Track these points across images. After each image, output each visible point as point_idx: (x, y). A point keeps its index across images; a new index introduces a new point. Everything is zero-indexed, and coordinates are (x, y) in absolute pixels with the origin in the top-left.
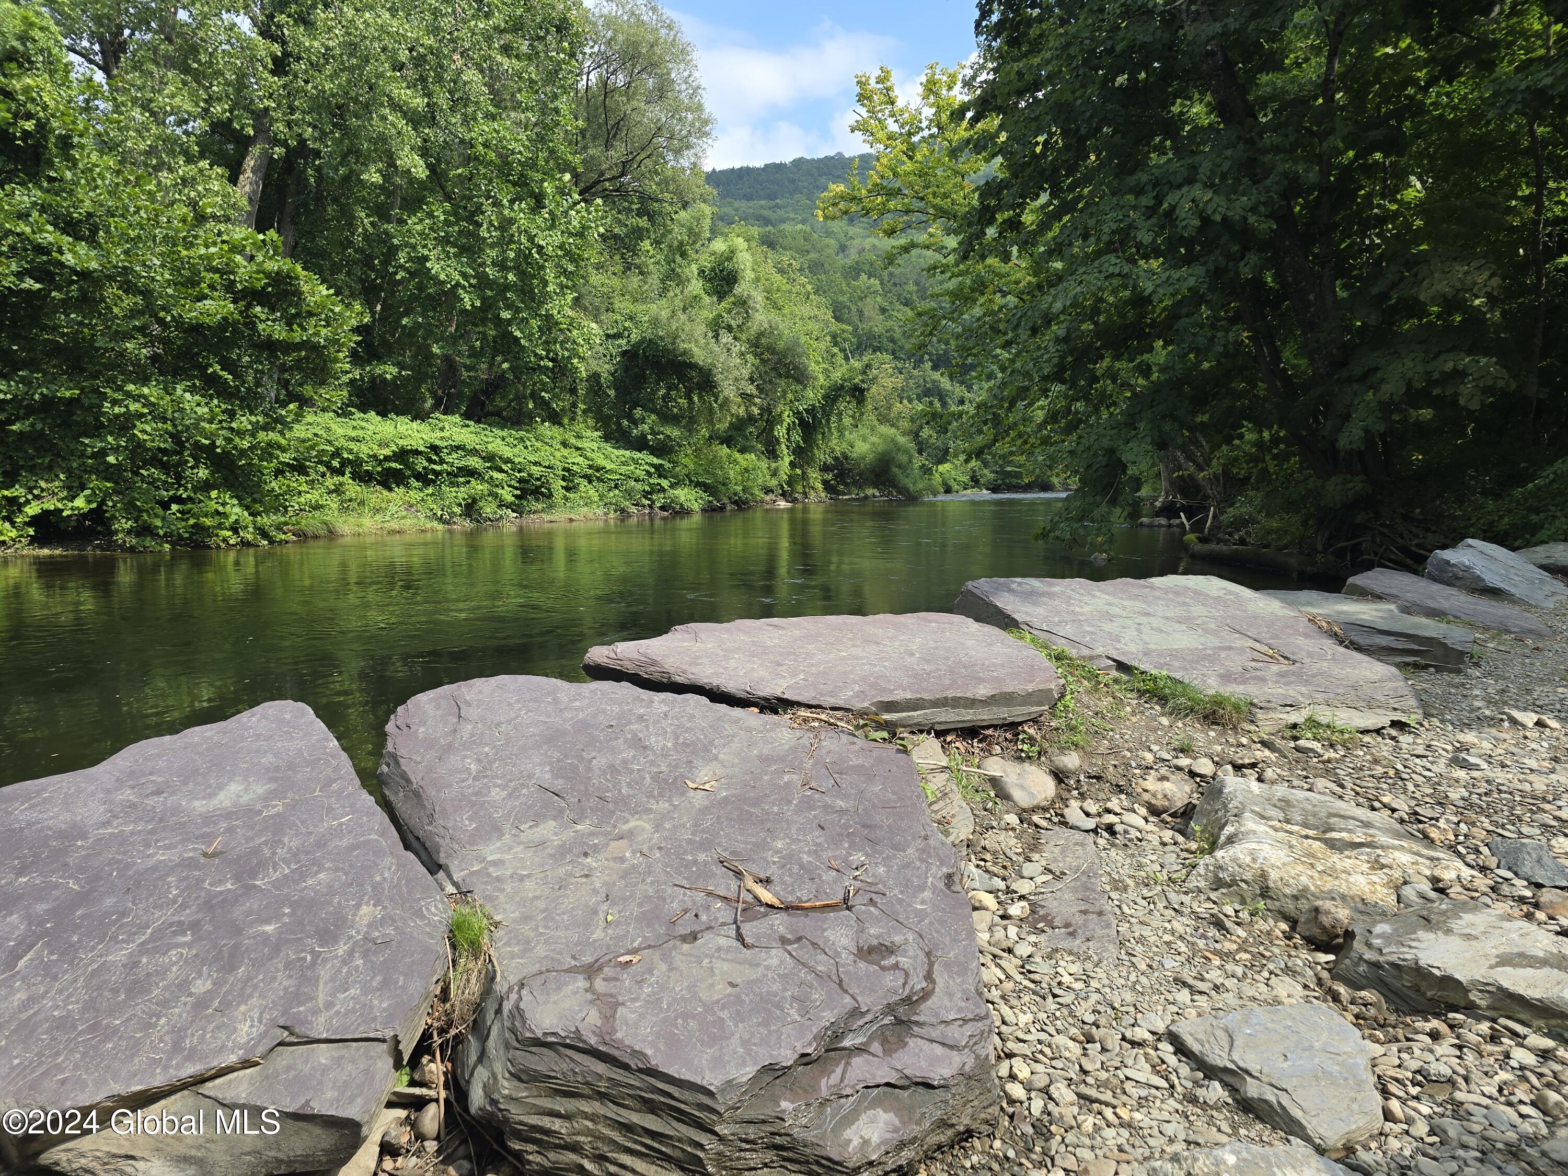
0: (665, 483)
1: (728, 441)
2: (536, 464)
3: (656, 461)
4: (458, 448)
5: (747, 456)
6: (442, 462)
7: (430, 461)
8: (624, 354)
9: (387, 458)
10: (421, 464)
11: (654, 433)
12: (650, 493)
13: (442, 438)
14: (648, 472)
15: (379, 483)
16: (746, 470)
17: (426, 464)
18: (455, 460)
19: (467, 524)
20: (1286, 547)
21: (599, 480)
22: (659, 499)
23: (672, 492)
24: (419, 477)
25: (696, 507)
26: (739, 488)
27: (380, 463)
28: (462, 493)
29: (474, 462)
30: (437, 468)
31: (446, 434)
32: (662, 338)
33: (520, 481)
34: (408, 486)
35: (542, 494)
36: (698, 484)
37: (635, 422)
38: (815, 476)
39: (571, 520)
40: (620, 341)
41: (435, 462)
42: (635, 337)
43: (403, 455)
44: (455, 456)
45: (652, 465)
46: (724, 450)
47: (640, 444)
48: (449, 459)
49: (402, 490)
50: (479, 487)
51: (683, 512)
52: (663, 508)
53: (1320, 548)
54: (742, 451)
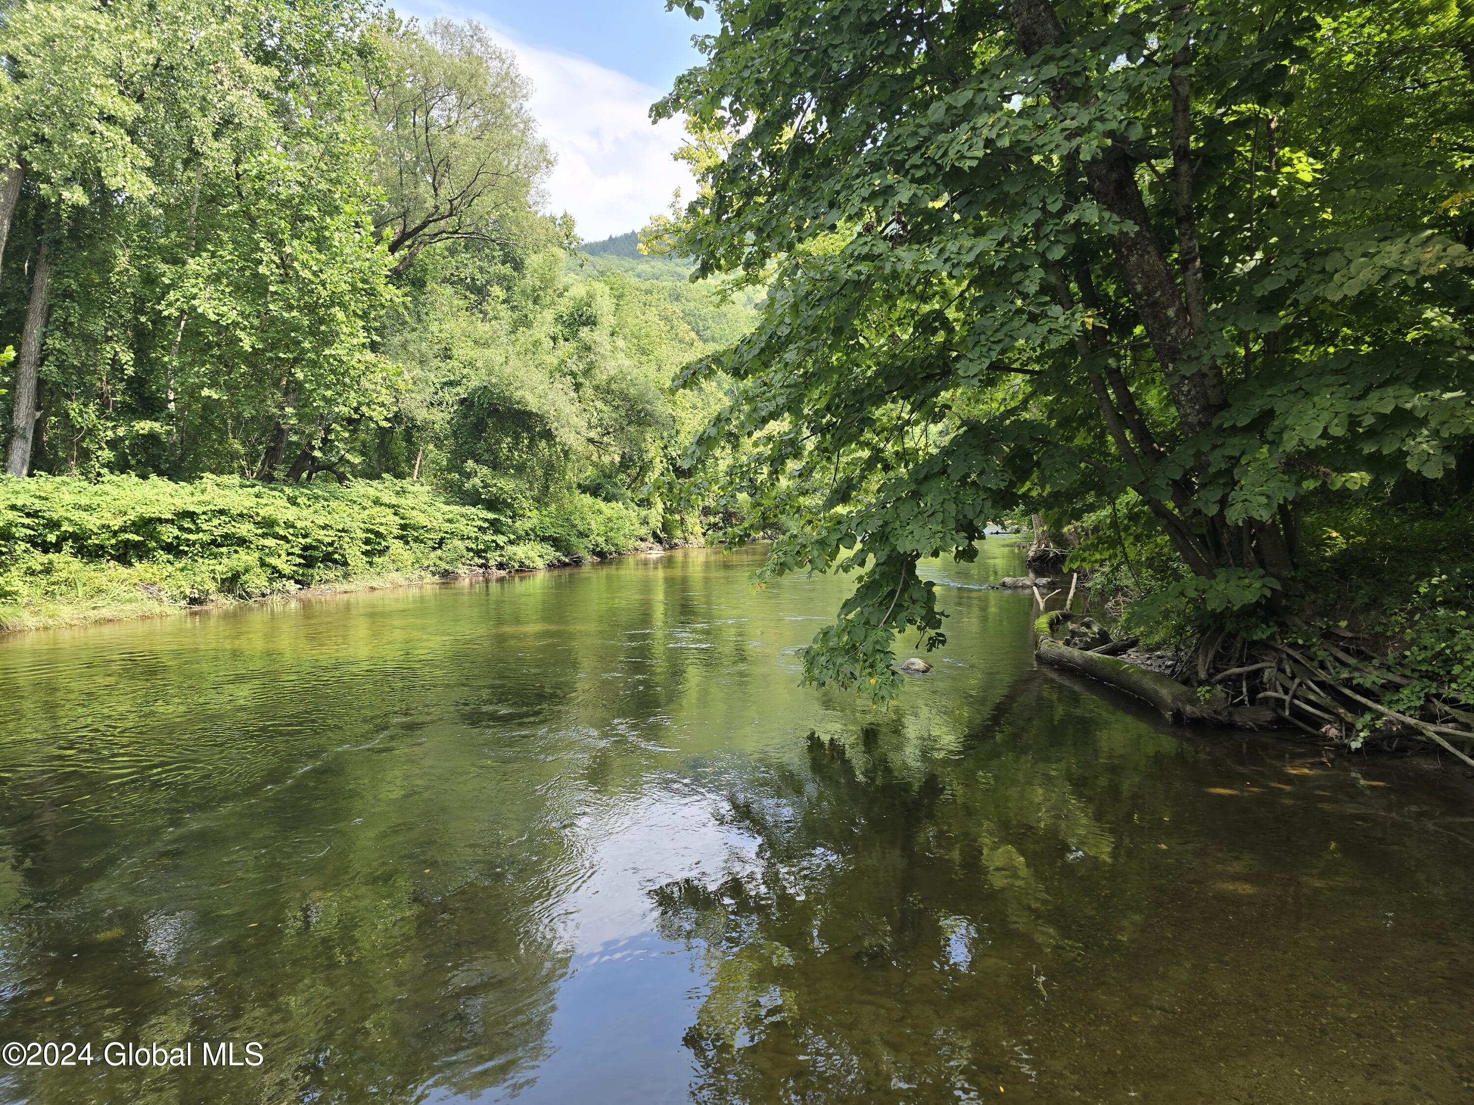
0: (501, 539)
1: (594, 490)
2: (325, 527)
3: (491, 516)
4: (222, 512)
5: (613, 504)
6: (199, 530)
7: (181, 529)
8: (463, 401)
9: (123, 529)
10: (169, 533)
11: (486, 486)
12: (485, 551)
13: (200, 503)
14: (480, 528)
15: (113, 558)
16: (610, 520)
17: (176, 532)
18: (214, 528)
19: (228, 602)
20: (1158, 647)
21: (416, 540)
22: (494, 557)
23: (510, 549)
24: (169, 548)
25: (540, 563)
26: (601, 540)
27: (115, 534)
28: (224, 566)
29: (245, 529)
30: (192, 537)
31: (206, 497)
32: (495, 386)
33: (305, 548)
34: (155, 561)
35: (335, 562)
36: (544, 539)
37: (469, 476)
38: (694, 521)
39: (373, 589)
40: (458, 389)
41: (189, 531)
42: (474, 383)
43: (146, 525)
44: (216, 522)
45: (486, 520)
46: (587, 499)
47: (473, 499)
48: (205, 527)
49: (145, 564)
50: (245, 558)
51: (524, 570)
52: (501, 566)
53: (1203, 675)
54: (607, 499)
